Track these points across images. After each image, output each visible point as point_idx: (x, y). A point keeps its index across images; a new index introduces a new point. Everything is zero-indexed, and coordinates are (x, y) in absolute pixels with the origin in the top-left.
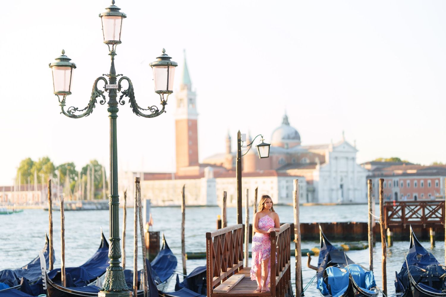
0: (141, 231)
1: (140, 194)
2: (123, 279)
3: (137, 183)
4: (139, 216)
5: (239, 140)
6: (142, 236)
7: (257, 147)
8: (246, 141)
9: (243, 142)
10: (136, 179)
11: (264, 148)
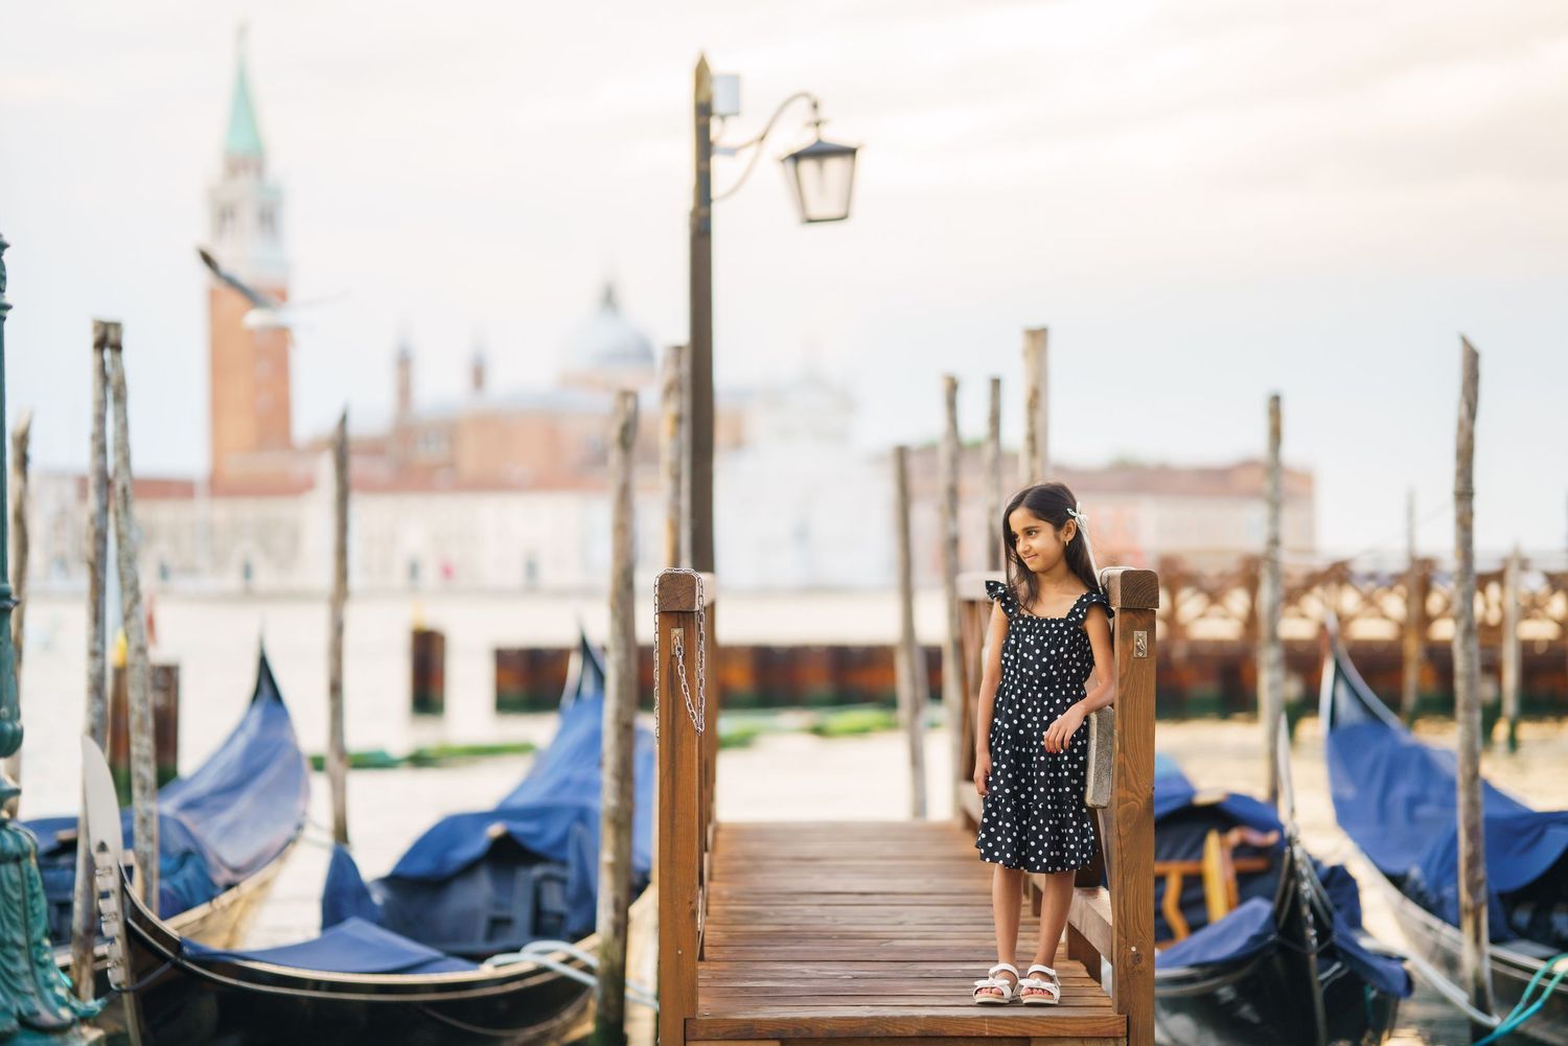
0: (127, 617)
1: (125, 411)
2: (28, 930)
3: (107, 353)
4: (120, 537)
5: (704, 111)
6: (133, 646)
7: (790, 165)
8: (737, 114)
9: (723, 117)
10: (96, 328)
11: (821, 166)
